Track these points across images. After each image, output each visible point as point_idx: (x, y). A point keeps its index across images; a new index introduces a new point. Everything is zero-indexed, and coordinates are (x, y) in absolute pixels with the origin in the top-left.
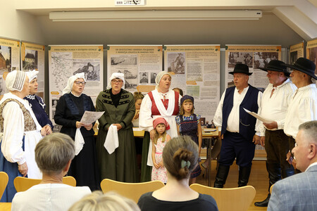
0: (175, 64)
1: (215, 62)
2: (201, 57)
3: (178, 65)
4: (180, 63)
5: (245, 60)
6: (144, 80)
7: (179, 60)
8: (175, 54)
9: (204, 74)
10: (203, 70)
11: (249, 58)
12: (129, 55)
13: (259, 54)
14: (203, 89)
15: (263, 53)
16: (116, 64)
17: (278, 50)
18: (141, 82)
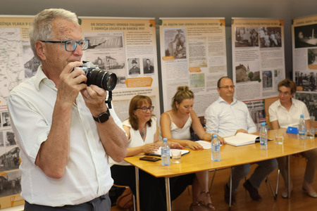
0: (175, 45)
1: (221, 41)
2: (204, 35)
3: (178, 45)
4: (180, 43)
5: (251, 38)
6: (135, 71)
7: (179, 39)
8: (173, 31)
9: (209, 57)
10: (207, 51)
11: (254, 35)
12: (112, 33)
13: (264, 29)
14: (208, 78)
15: (268, 28)
16: (93, 47)
17: (280, 25)
18: (130, 73)
